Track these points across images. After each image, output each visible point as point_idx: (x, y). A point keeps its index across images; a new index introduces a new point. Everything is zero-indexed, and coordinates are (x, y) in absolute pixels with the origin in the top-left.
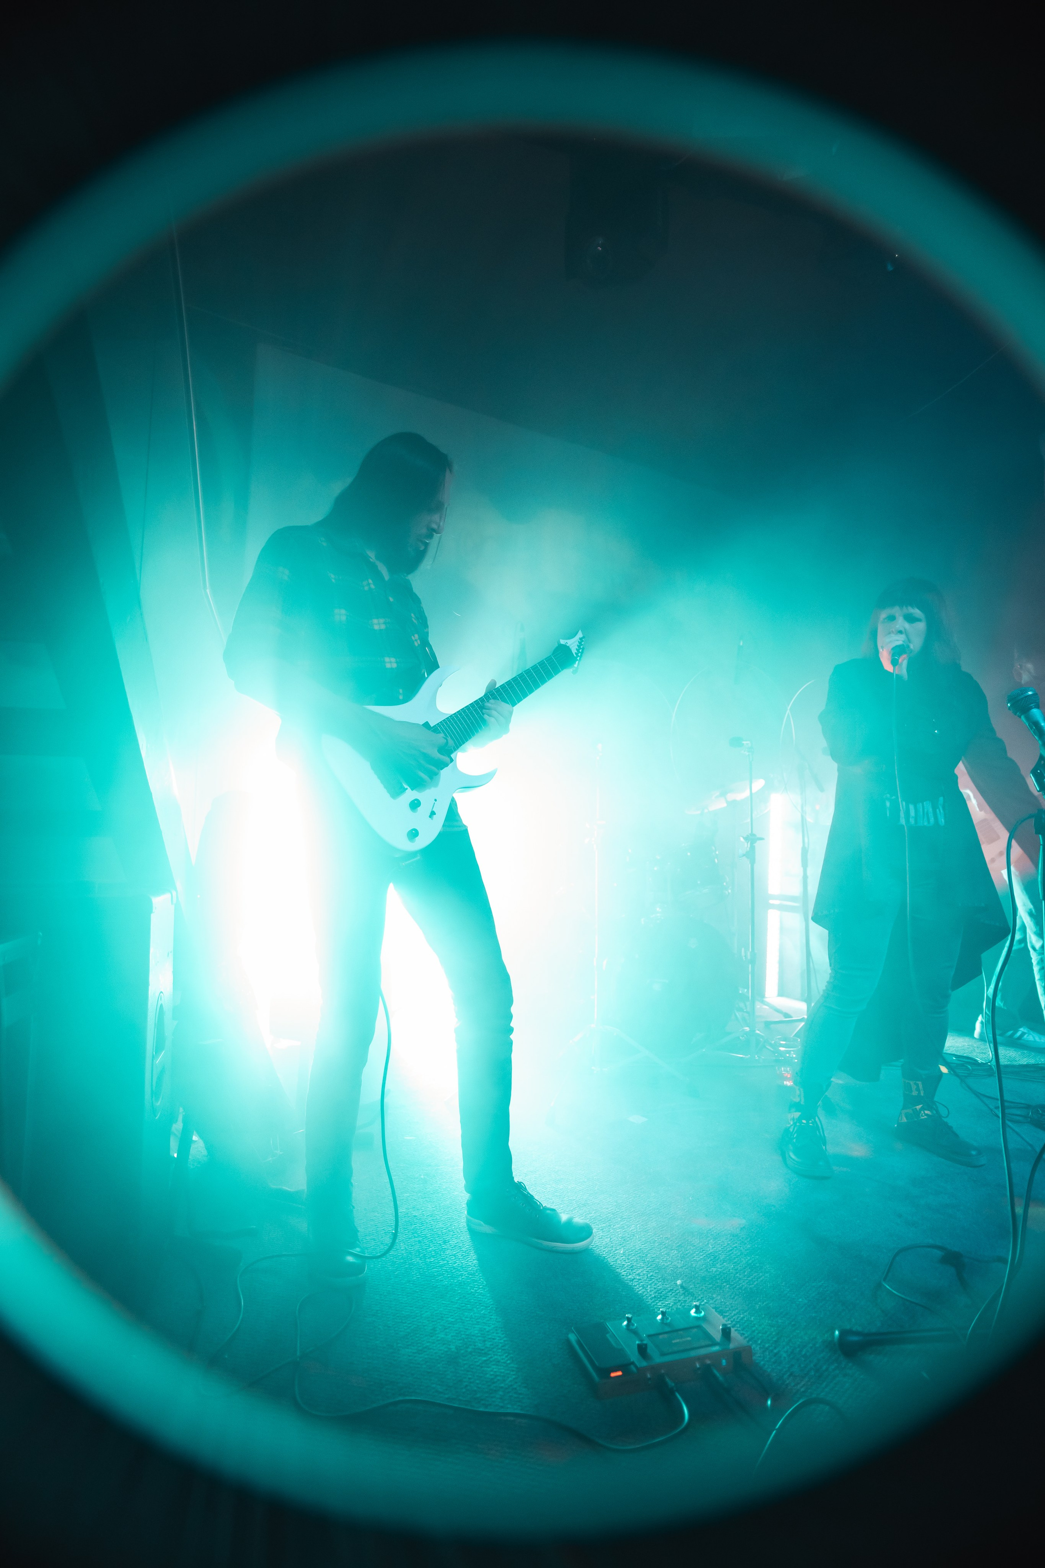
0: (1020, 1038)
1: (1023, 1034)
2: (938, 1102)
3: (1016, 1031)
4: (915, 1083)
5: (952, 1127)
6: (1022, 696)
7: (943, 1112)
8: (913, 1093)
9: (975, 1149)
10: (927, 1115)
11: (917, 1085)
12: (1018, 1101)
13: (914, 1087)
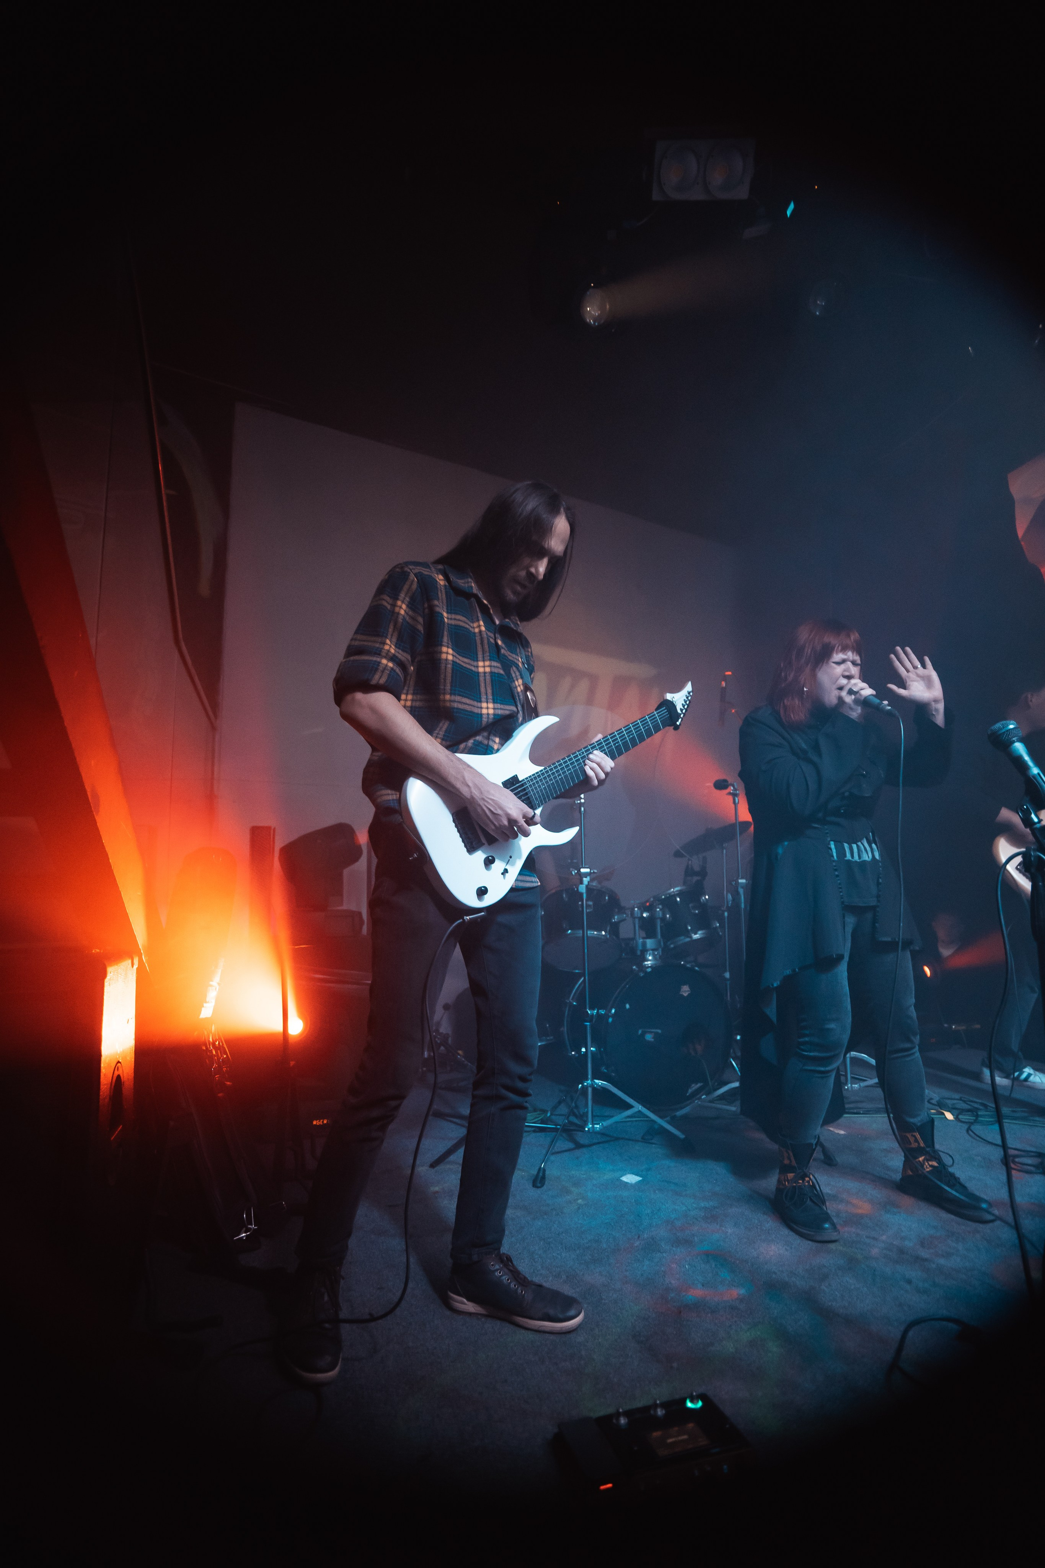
0: (1026, 1079)
1: (1029, 1075)
2: (943, 1152)
3: (1022, 1073)
4: (912, 1135)
5: (959, 1178)
6: (1003, 731)
7: (947, 1160)
8: (913, 1145)
9: (986, 1201)
10: (931, 1166)
11: (915, 1137)
12: (1029, 1148)
13: (912, 1140)
